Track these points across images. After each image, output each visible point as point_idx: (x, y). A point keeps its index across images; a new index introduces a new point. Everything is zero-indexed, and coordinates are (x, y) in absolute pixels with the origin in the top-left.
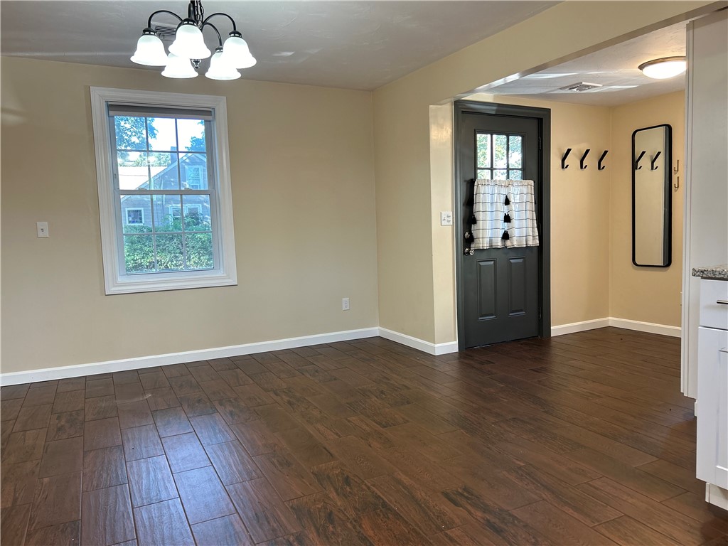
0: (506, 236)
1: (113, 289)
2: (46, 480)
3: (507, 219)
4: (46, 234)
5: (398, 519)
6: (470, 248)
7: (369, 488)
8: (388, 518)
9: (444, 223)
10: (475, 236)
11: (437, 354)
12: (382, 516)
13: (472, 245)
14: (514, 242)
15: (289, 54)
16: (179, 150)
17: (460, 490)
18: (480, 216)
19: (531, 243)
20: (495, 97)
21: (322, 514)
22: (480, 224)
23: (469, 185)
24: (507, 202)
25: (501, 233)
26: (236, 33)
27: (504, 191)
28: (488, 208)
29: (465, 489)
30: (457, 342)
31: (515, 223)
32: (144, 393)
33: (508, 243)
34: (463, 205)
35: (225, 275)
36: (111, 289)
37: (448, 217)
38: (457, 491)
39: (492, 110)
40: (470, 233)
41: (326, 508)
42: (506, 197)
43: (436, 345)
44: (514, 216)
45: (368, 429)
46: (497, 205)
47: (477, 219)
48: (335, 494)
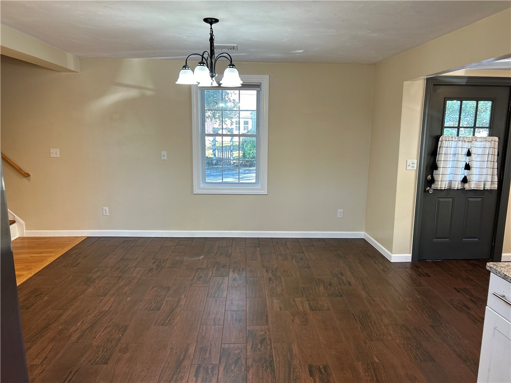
0: (465, 180)
1: (198, 191)
2: (129, 299)
3: (468, 167)
4: (165, 158)
5: (271, 373)
6: (431, 187)
7: (271, 349)
8: (266, 371)
9: (408, 168)
10: (436, 179)
11: (392, 261)
12: (264, 368)
13: (433, 186)
14: (472, 185)
15: (302, 51)
16: (240, 109)
17: (321, 367)
18: (441, 164)
19: (488, 187)
20: (466, 72)
21: (235, 357)
22: (441, 171)
23: (435, 140)
24: (469, 154)
25: (461, 178)
26: (232, 65)
27: (467, 145)
28: (450, 158)
29: (325, 367)
30: (410, 255)
31: (474, 171)
32: (200, 255)
33: (467, 186)
34: (428, 155)
35: (260, 188)
36: (196, 191)
37: (413, 163)
38: (319, 367)
39: (464, 82)
40: (432, 177)
41: (239, 355)
42: (469, 150)
43: (393, 255)
44: (474, 165)
45: (301, 309)
46: (458, 157)
47: (439, 166)
48: (250, 347)
